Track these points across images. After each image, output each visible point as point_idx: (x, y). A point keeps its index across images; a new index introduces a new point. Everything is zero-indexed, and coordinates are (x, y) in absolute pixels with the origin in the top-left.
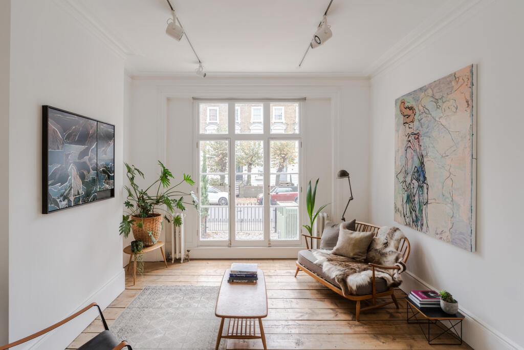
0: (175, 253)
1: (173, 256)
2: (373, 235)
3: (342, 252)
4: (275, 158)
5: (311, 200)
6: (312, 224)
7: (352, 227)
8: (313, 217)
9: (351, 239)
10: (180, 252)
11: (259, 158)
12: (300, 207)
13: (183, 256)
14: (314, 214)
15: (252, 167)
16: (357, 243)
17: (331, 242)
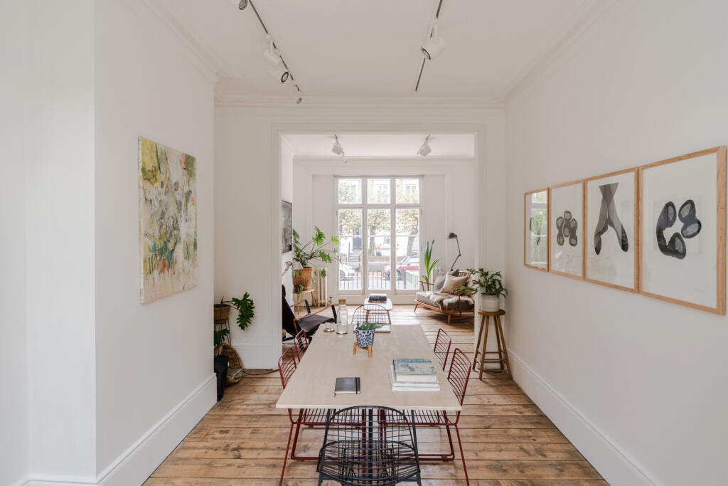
0: (321, 299)
1: (319, 301)
2: (467, 278)
3: (446, 290)
4: (406, 219)
5: (428, 257)
6: (429, 273)
7: (456, 274)
8: (429, 268)
9: (452, 281)
10: (324, 299)
11: (385, 219)
12: (420, 263)
13: (327, 301)
14: (430, 265)
15: (376, 231)
16: (456, 285)
17: (440, 286)
